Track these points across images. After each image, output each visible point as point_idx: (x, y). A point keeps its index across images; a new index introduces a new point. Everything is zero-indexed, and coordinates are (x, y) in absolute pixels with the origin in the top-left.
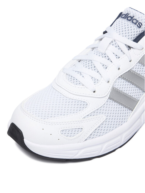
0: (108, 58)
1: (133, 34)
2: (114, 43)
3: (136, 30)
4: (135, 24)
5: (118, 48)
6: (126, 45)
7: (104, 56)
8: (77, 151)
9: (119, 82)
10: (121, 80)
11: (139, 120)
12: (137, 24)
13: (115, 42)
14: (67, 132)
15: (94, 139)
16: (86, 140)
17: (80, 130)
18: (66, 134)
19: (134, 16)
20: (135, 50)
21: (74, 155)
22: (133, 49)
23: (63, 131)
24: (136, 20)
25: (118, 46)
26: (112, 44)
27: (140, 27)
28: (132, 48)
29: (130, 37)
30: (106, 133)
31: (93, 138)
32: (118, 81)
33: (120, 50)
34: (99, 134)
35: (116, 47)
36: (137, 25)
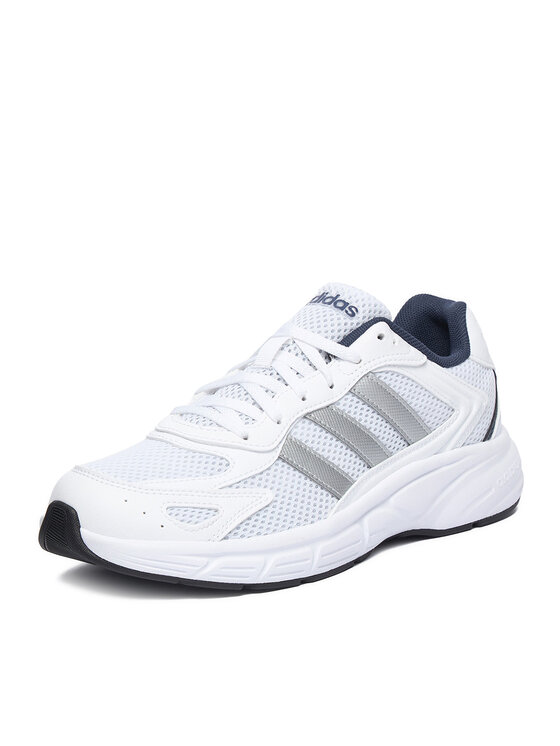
0: (278, 377)
1: (336, 328)
2: (292, 347)
3: (343, 321)
4: (342, 308)
5: (301, 357)
6: (320, 351)
7: (268, 372)
8: (205, 559)
9: (303, 428)
10: (310, 424)
11: (357, 526)
12: (347, 309)
13: (295, 345)
14: (182, 512)
15: (245, 540)
16: (225, 538)
17: (212, 512)
18: (180, 517)
19: (338, 296)
20: (342, 362)
21: (197, 568)
22: (337, 361)
23: (172, 508)
24: (344, 301)
25: (302, 353)
26: (286, 349)
27: (353, 315)
28: (335, 357)
29: (330, 334)
30: (274, 531)
31: (242, 536)
32: (300, 425)
33: (306, 363)
34: (256, 530)
35: (297, 355)
36: (346, 312)
